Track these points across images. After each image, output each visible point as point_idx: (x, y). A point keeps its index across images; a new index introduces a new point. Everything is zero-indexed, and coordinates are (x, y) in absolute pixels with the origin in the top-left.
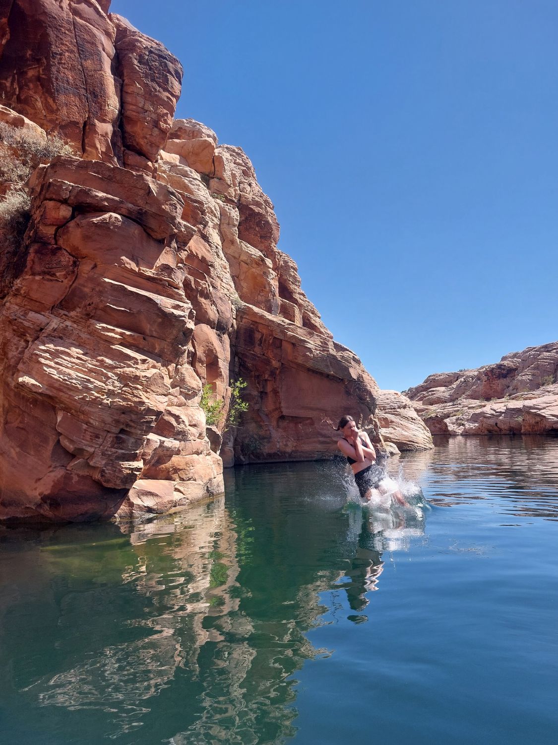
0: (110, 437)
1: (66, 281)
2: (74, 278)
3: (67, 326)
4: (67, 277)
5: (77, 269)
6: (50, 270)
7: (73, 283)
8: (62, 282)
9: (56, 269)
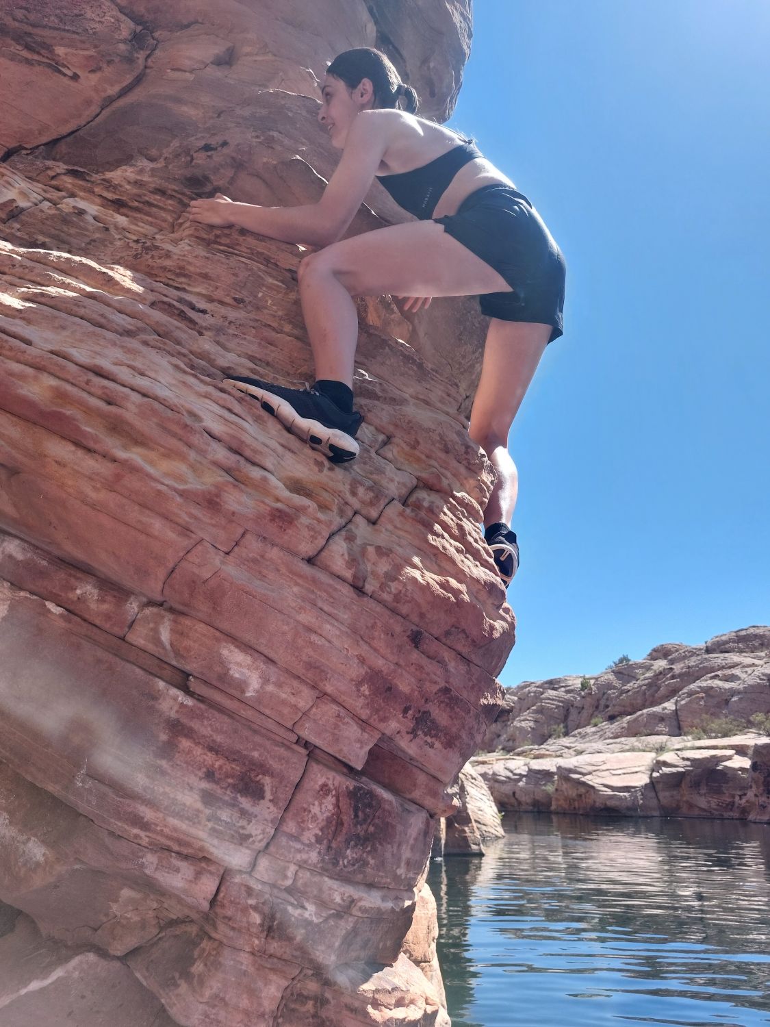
0: (325, 790)
1: (90, 80)
2: (129, 79)
3: (81, 213)
4: (100, 69)
5: (148, 56)
6: (30, 29)
7: (124, 92)
8: (75, 77)
9: (55, 33)
